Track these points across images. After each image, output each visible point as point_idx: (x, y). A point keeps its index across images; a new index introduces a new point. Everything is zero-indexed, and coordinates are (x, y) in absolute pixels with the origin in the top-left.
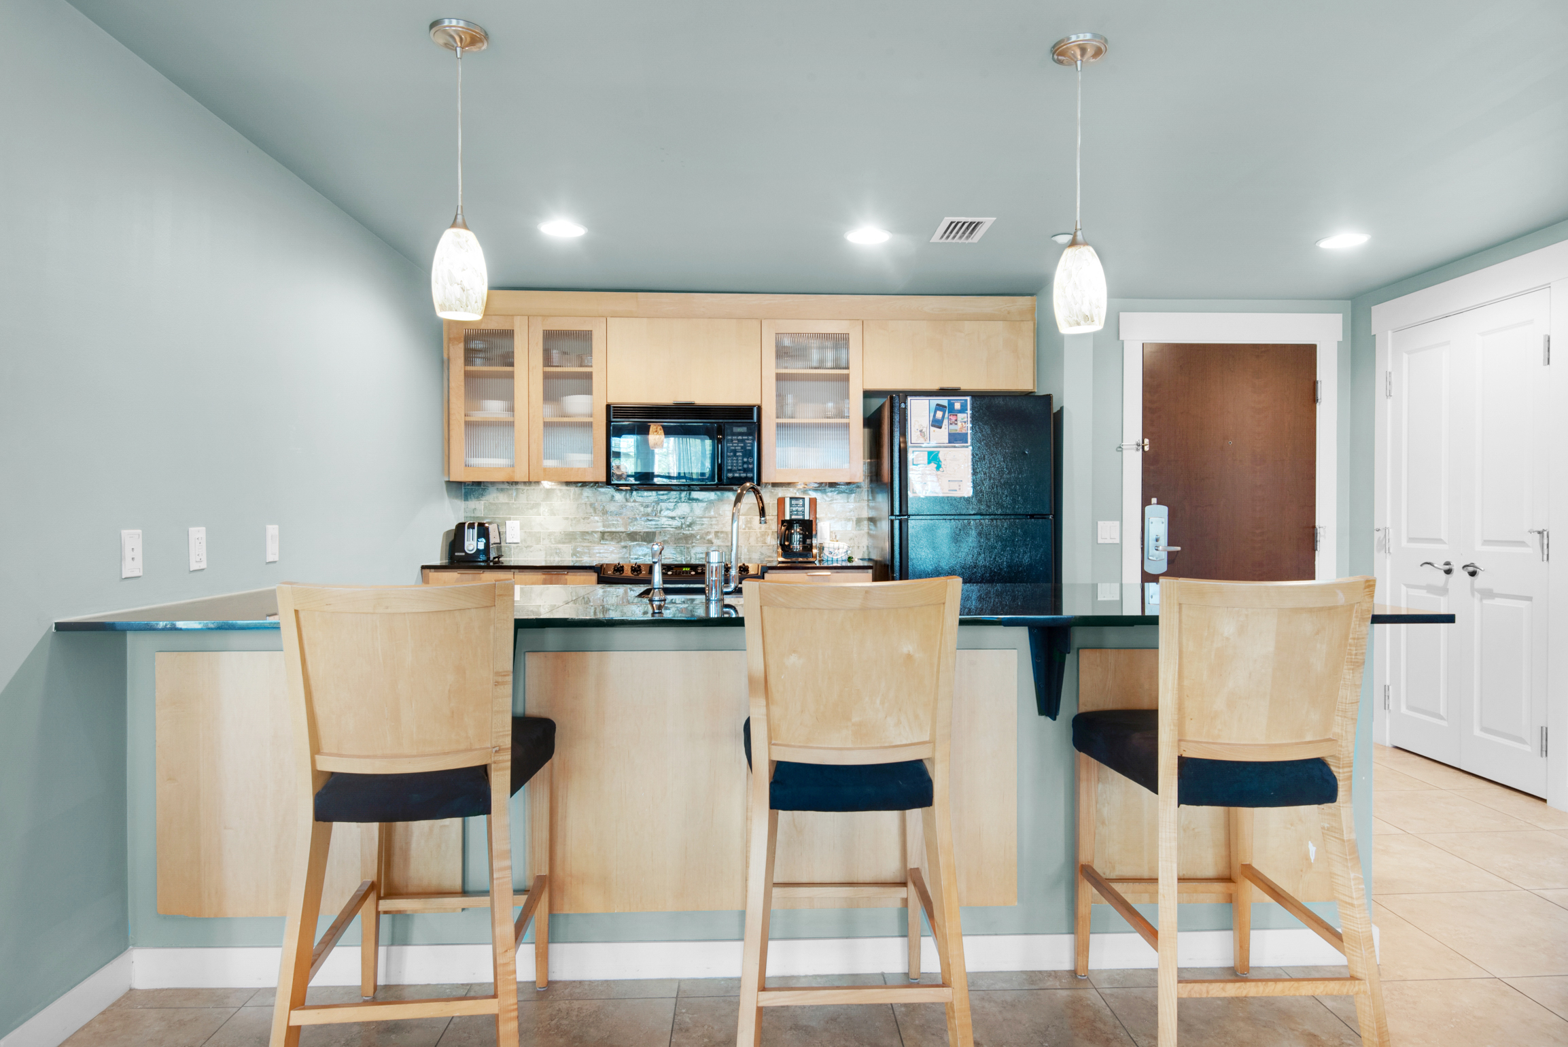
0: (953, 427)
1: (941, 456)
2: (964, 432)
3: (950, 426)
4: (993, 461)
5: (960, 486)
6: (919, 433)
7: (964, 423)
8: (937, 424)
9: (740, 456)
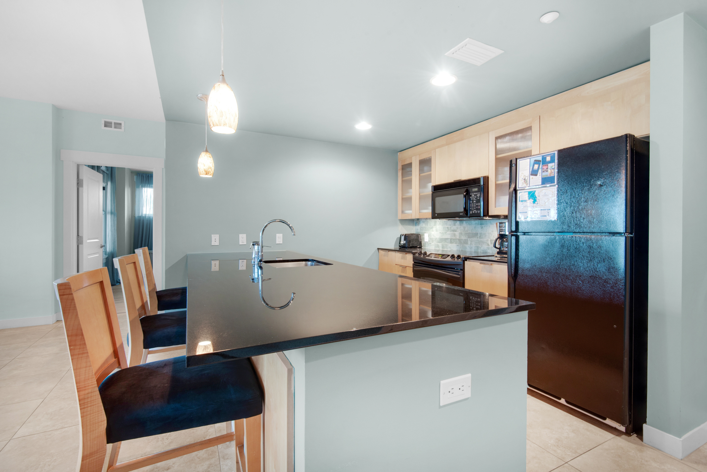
0: (544, 174)
1: (536, 194)
2: (552, 175)
3: (543, 173)
4: (573, 194)
5: (548, 213)
6: (523, 181)
7: (552, 170)
8: (534, 173)
9: (475, 203)
